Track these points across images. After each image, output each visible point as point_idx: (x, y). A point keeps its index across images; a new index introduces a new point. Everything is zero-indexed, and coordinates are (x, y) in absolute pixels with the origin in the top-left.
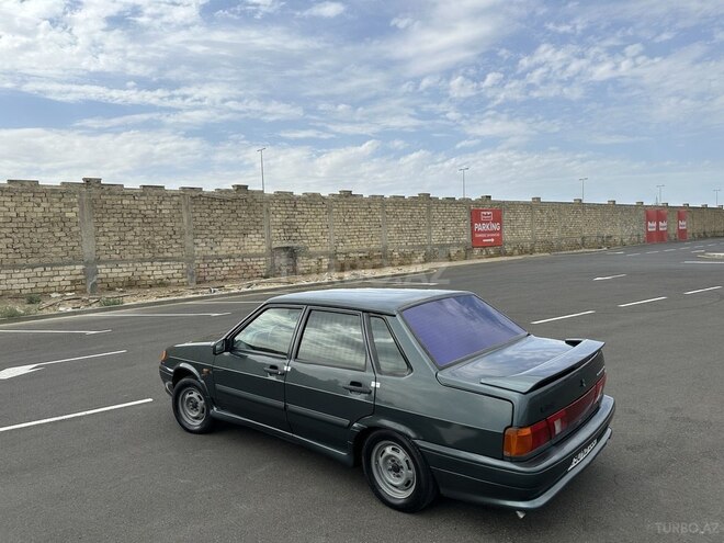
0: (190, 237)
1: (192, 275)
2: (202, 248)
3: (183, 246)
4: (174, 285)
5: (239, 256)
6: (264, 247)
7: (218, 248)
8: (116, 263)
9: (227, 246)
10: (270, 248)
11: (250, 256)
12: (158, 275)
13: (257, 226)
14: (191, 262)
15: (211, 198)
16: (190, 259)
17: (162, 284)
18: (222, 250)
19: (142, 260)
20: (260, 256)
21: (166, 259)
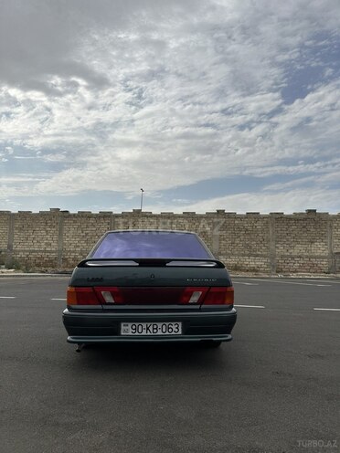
0: (273, 243)
1: (273, 266)
2: (281, 250)
3: (268, 248)
4: (261, 272)
5: (307, 257)
6: (327, 252)
7: (292, 251)
8: (228, 255)
9: (298, 249)
10: (332, 252)
11: (316, 257)
12: (252, 264)
13: (322, 237)
14: (273, 258)
15: (289, 218)
16: (273, 257)
17: (254, 270)
18: (295, 252)
19: (243, 255)
20: (324, 257)
21: (257, 256)
